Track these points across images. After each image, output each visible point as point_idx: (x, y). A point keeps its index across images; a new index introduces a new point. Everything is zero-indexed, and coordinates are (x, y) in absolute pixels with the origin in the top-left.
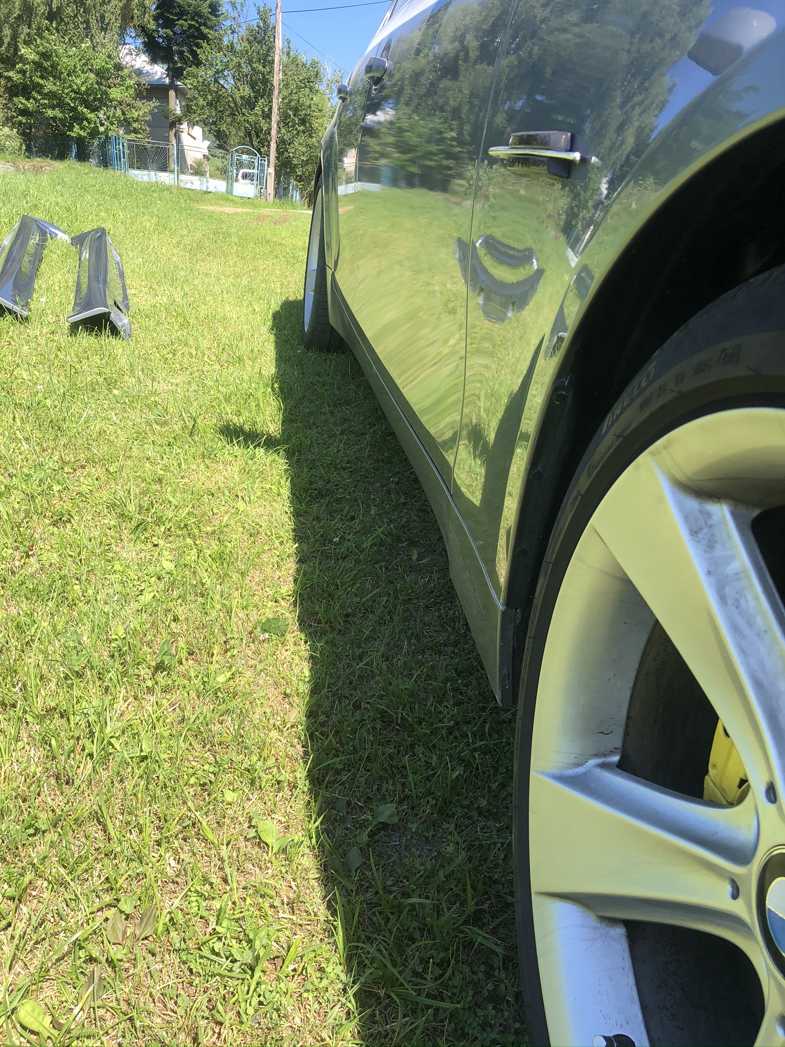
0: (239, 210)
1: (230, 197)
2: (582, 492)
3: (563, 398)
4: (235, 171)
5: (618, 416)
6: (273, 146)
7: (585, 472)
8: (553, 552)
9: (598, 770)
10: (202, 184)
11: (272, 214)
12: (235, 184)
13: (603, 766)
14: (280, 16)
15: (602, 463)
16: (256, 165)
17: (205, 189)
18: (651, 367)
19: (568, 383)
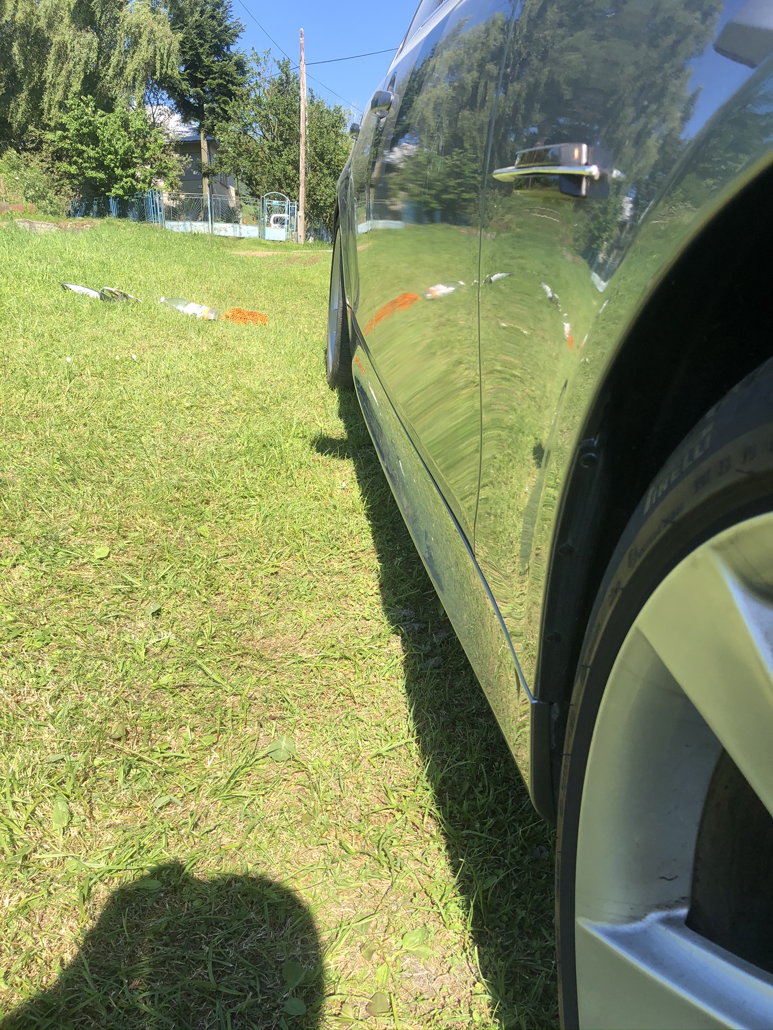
0: (270, 253)
1: (263, 241)
2: (624, 584)
3: (592, 461)
4: (266, 216)
5: (665, 493)
6: (302, 189)
7: (626, 559)
8: (591, 652)
9: (662, 928)
10: (235, 231)
11: (302, 255)
12: (267, 229)
13: (668, 922)
14: (303, 68)
15: (647, 552)
16: (287, 209)
17: (238, 235)
18: (705, 432)
19: (599, 442)
